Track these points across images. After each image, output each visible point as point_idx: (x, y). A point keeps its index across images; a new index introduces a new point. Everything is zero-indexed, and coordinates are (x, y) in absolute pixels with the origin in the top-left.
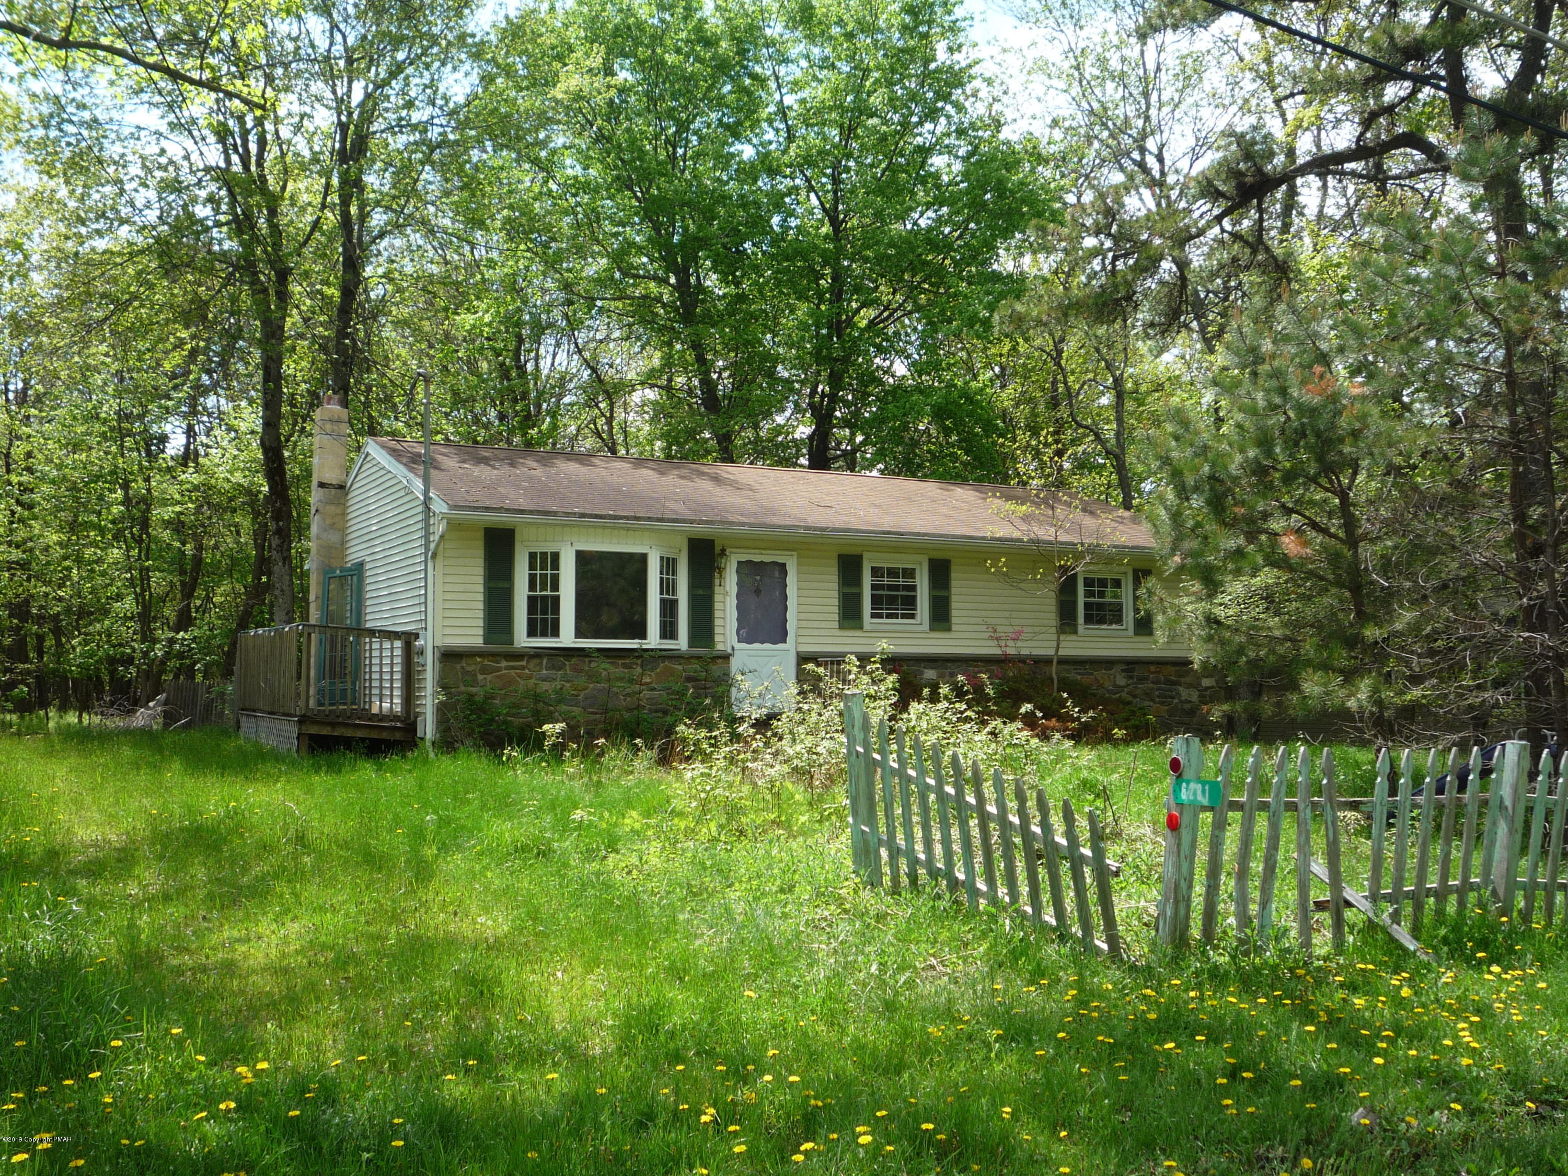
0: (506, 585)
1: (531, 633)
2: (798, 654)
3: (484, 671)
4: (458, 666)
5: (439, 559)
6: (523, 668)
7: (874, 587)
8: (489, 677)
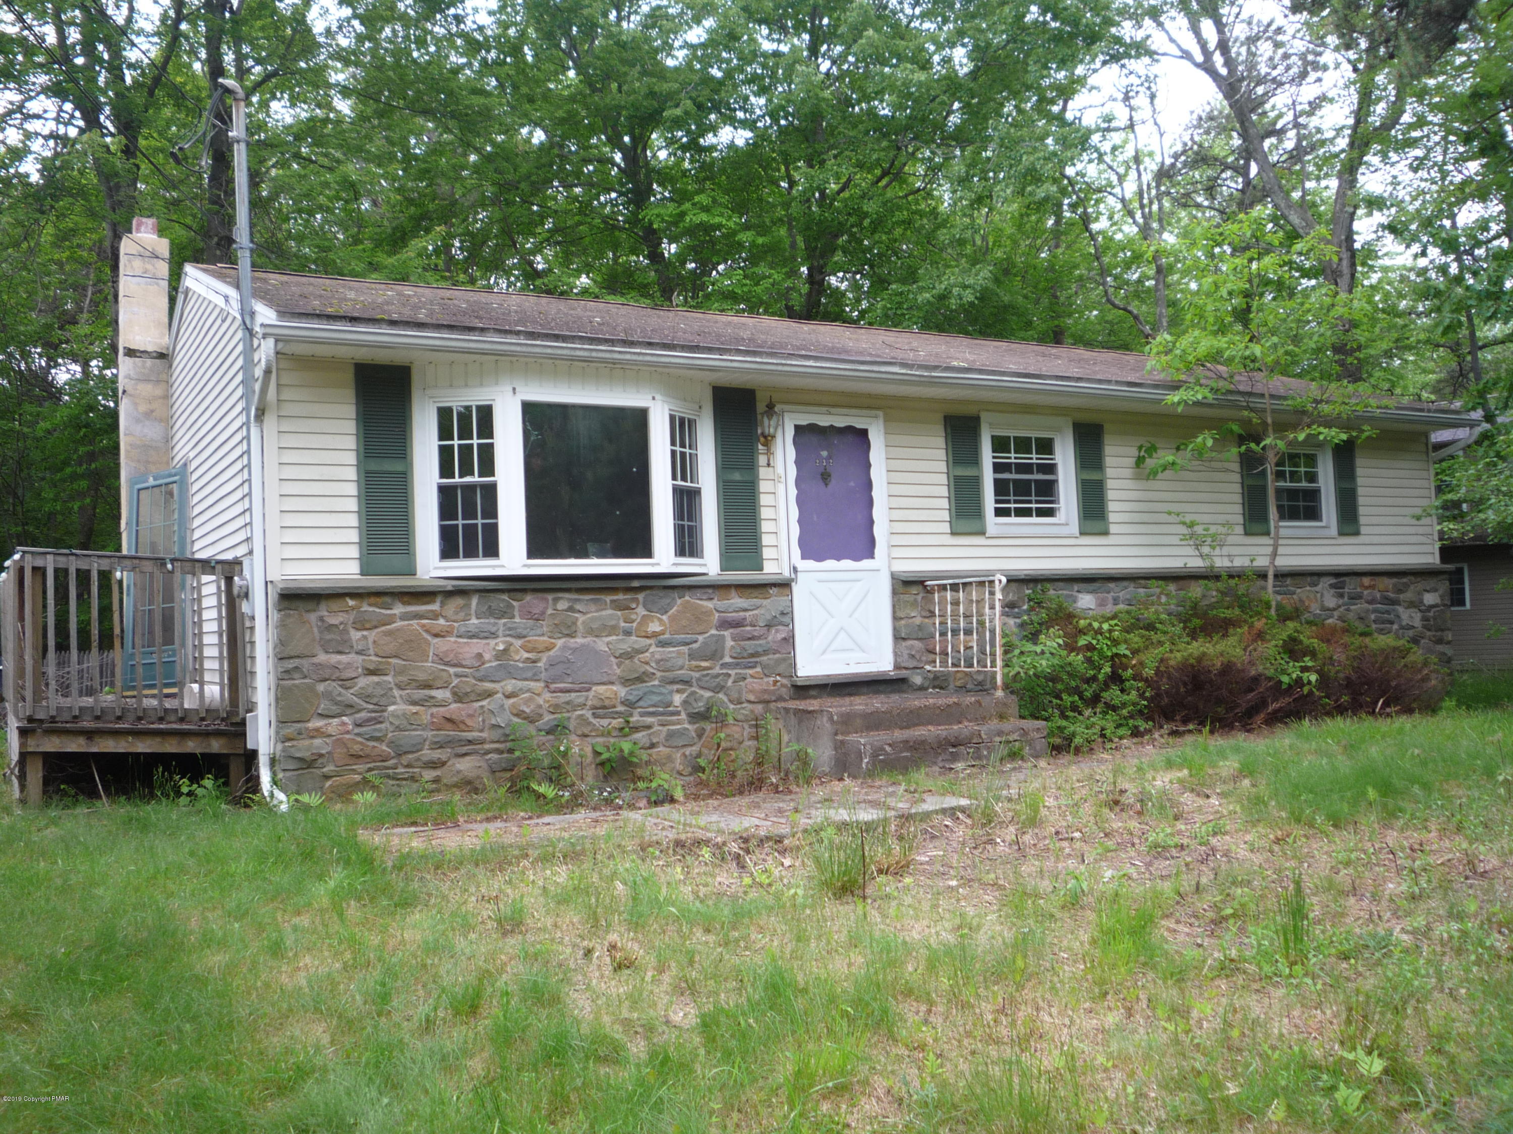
0: (398, 467)
1: (449, 551)
2: (894, 577)
3: (360, 625)
4: (313, 617)
5: (270, 421)
6: (435, 616)
7: (997, 468)
8: (372, 635)
